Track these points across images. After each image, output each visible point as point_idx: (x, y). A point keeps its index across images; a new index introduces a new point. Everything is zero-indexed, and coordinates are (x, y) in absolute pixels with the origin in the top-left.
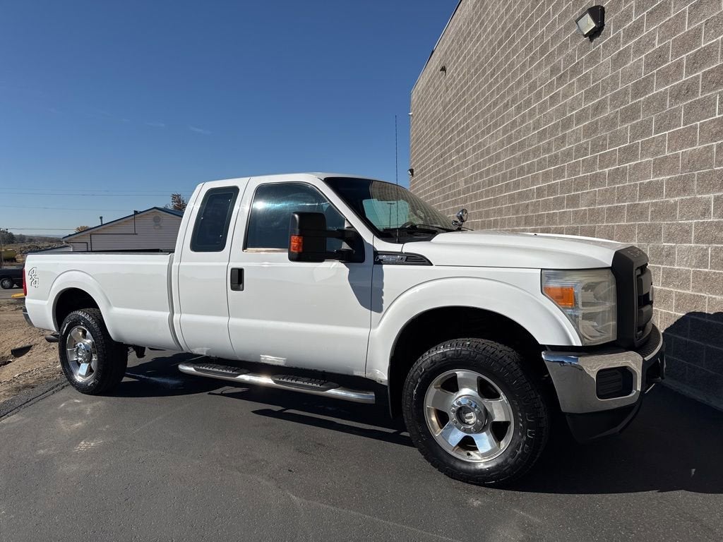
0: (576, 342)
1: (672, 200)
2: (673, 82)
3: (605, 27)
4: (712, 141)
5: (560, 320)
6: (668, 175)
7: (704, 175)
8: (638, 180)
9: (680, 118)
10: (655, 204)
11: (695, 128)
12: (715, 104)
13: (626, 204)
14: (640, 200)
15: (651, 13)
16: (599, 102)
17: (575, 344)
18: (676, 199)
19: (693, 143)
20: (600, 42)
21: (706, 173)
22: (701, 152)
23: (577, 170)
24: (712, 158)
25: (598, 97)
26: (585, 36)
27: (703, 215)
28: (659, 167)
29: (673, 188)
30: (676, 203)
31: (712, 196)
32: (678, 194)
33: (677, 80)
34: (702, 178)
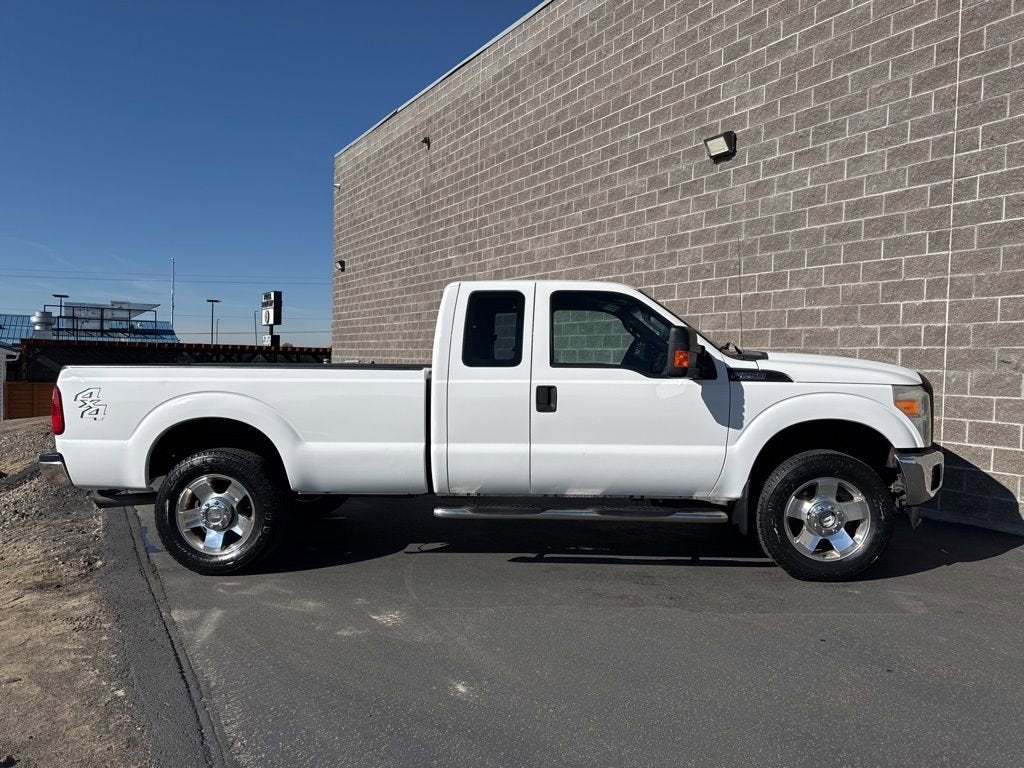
0: (920, 444)
1: (832, 329)
2: (830, 222)
3: (737, 154)
4: (877, 279)
5: (909, 427)
6: (826, 305)
7: (869, 308)
8: (786, 307)
9: (840, 256)
10: (811, 331)
11: (858, 266)
12: (880, 249)
13: (770, 329)
14: (789, 326)
15: (800, 154)
16: (730, 226)
17: (919, 446)
18: (837, 327)
19: (855, 279)
20: (729, 168)
21: (871, 307)
22: (865, 289)
23: (695, 291)
24: (877, 294)
25: (727, 221)
26: (711, 157)
27: (869, 343)
28: (814, 296)
29: (830, 317)
30: (836, 331)
31: (878, 327)
32: (838, 323)
33: (835, 221)
34: (866, 311)
